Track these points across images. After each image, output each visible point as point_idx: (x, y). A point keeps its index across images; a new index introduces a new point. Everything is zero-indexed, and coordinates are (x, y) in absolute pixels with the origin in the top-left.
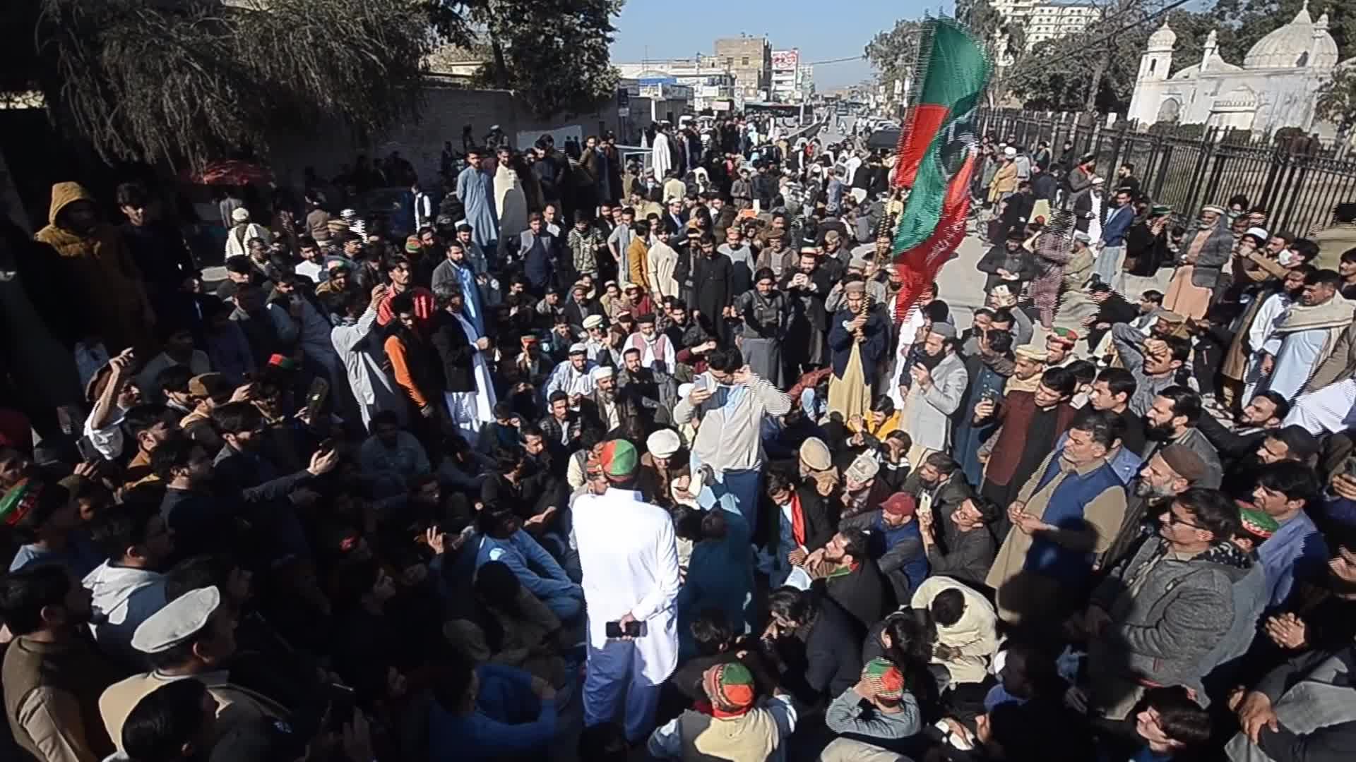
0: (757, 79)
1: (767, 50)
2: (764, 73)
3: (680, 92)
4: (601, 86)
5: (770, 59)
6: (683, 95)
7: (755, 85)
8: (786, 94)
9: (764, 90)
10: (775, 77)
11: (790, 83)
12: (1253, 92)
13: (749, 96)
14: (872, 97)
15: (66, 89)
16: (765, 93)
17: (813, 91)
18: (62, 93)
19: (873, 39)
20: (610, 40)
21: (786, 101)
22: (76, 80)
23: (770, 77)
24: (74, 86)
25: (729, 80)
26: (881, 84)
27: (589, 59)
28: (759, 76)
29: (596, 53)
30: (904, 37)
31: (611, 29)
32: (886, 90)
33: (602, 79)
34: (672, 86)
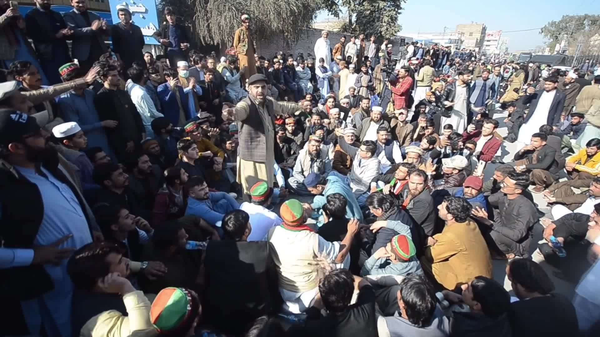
0: (475, 42)
1: (484, 29)
2: (480, 40)
4: (391, 32)
5: (485, 33)
7: (474, 46)
8: (490, 51)
10: (485, 43)
11: (494, 46)
15: (196, 17)
17: (507, 51)
18: (194, 18)
19: (547, 23)
20: (399, 13)
22: (199, 14)
23: (483, 43)
24: (198, 16)
25: (460, 42)
26: (547, 47)
27: (388, 21)
28: (477, 41)
29: (391, 18)
30: (567, 23)
31: (401, 8)
33: (392, 30)
34: (429, 42)
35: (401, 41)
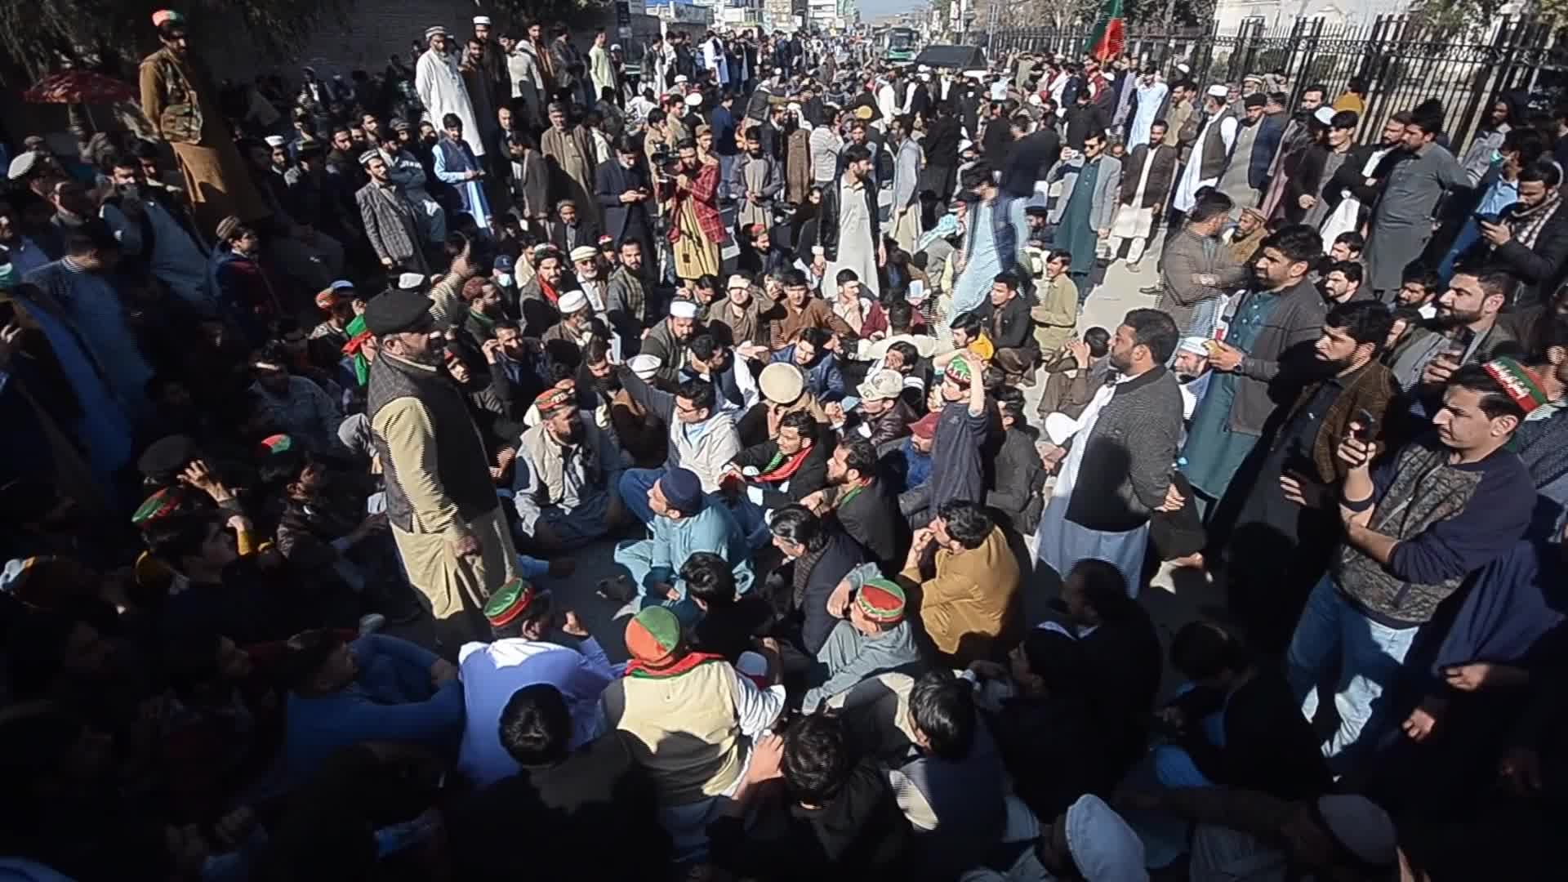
3: (697, 14)
6: (700, 18)
7: (788, 9)
8: (826, 22)
9: (799, 14)
11: (830, 8)
12: (1340, 13)
13: (781, 21)
14: (925, 25)
16: (800, 18)
21: (827, 31)
26: (935, 9)
32: (941, 15)
34: (687, 5)
35: (620, 12)
